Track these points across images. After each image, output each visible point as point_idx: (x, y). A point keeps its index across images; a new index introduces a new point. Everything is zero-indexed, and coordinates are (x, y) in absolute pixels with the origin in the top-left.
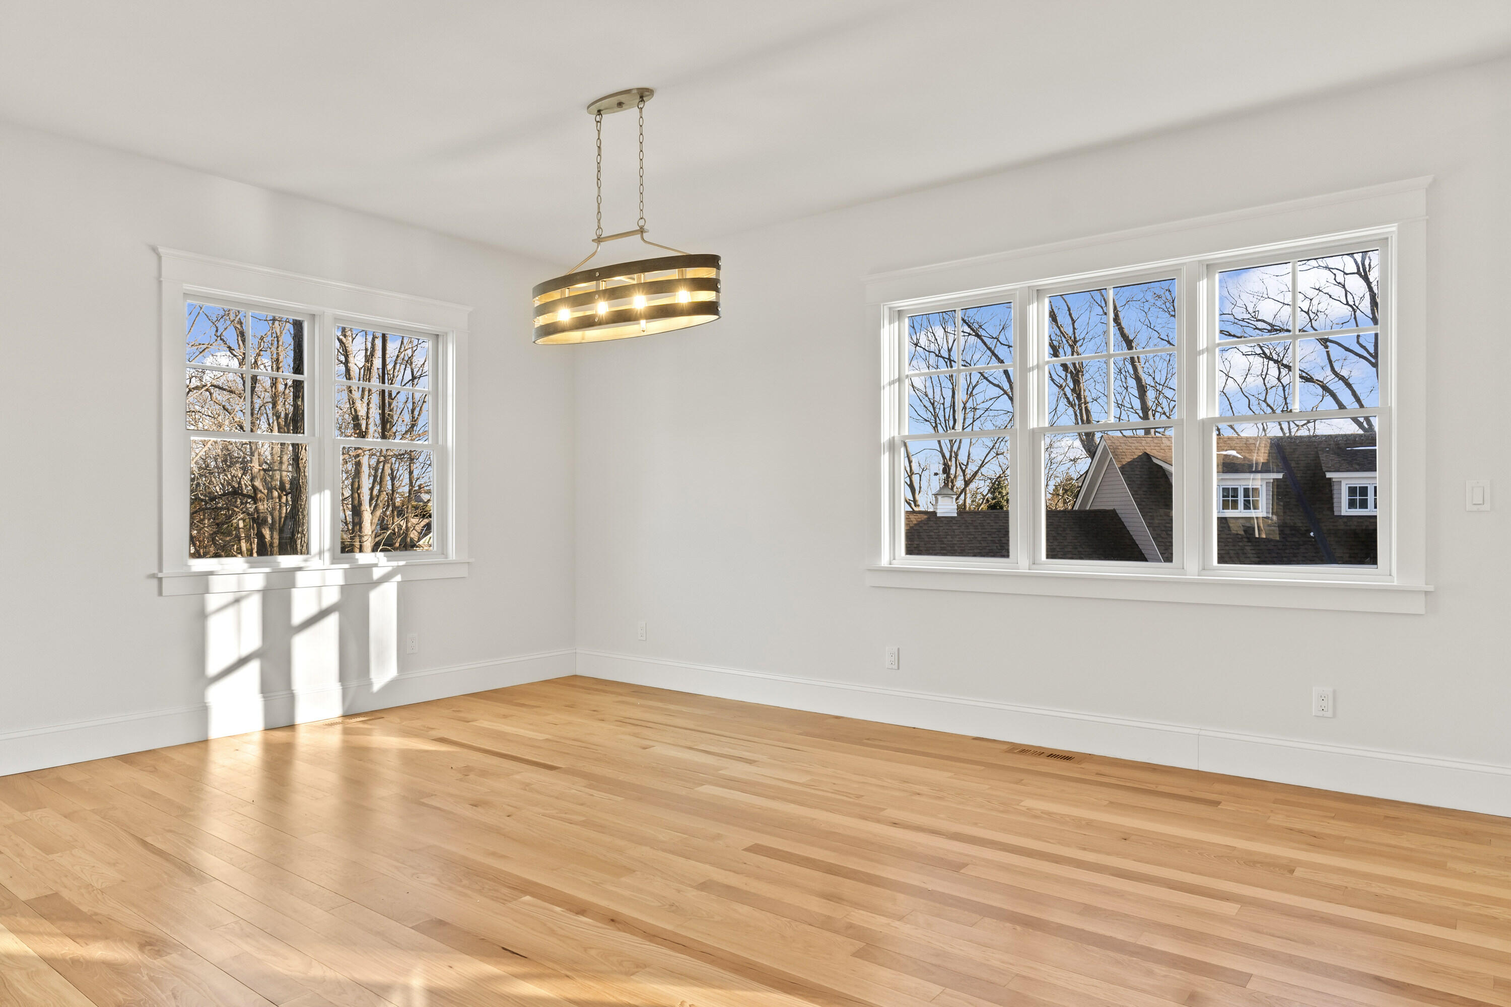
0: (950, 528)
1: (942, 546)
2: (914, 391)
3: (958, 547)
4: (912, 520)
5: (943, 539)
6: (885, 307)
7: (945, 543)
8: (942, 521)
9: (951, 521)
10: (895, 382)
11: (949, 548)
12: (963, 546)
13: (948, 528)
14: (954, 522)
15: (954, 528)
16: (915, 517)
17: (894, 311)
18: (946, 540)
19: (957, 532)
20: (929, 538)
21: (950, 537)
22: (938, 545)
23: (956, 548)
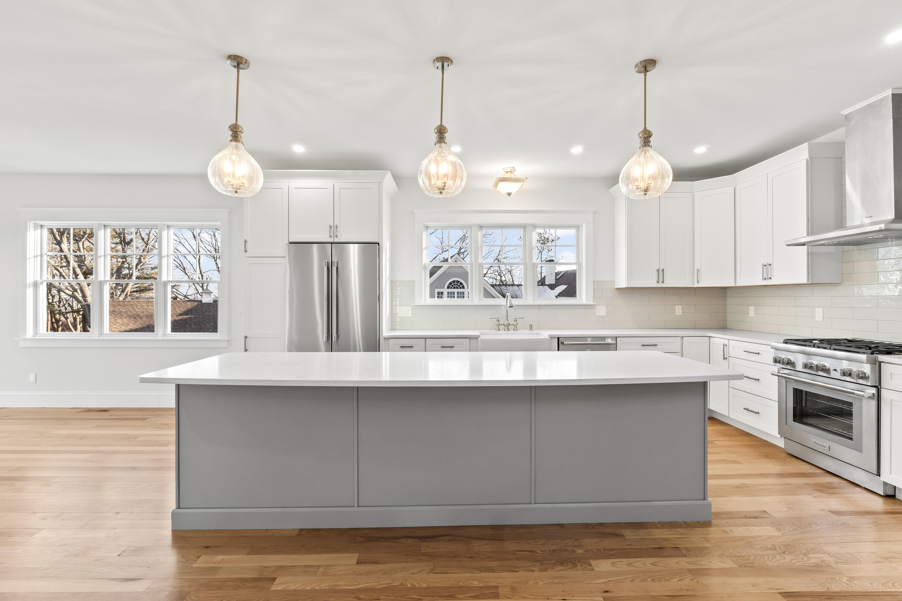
0: (209, 308)
1: (204, 316)
2: (202, 242)
3: (212, 317)
4: (188, 304)
5: (204, 314)
6: (30, 223)
7: (205, 315)
8: (204, 305)
9: (209, 305)
10: (37, 256)
11: (207, 317)
12: (214, 316)
13: (207, 308)
14: (211, 305)
15: (211, 308)
16: (190, 303)
17: (37, 225)
18: (206, 314)
19: (212, 310)
20: (197, 313)
21: (208, 312)
22: (201, 316)
23: (211, 317)
